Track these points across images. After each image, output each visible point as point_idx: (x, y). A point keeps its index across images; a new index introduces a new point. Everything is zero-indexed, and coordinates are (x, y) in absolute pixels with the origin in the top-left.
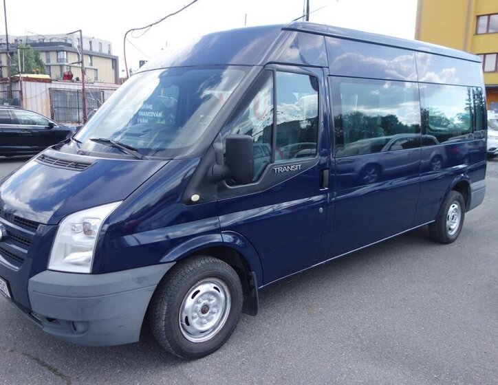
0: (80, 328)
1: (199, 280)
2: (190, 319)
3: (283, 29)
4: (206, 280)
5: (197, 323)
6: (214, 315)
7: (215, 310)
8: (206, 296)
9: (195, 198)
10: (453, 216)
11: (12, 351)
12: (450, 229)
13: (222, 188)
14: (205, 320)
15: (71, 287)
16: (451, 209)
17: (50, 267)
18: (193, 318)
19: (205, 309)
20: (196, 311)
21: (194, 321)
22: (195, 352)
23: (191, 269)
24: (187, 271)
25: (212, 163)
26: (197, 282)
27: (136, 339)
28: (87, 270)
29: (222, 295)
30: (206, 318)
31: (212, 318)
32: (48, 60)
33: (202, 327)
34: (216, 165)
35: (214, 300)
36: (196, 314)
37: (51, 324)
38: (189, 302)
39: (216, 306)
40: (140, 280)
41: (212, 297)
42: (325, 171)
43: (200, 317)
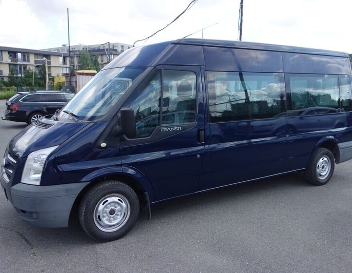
0: (35, 216)
1: (107, 194)
2: (101, 217)
3: (172, 44)
4: (112, 195)
5: (106, 220)
6: (119, 217)
7: (119, 213)
8: (113, 204)
9: (103, 145)
10: (323, 166)
11: (11, 230)
12: (320, 175)
13: (123, 140)
14: (112, 219)
15: (29, 192)
16: (321, 160)
17: (22, 181)
18: (103, 217)
19: (112, 212)
20: (106, 213)
21: (105, 219)
22: (104, 237)
23: (102, 187)
24: (99, 188)
25: (115, 125)
26: (106, 195)
27: (66, 225)
28: (38, 183)
29: (124, 205)
30: (113, 217)
31: (117, 218)
32: (102, 61)
33: (111, 223)
34: (118, 126)
35: (119, 207)
36: (106, 214)
37: (24, 214)
38: (101, 207)
39: (120, 211)
40: (67, 191)
41: (117, 205)
42: (201, 131)
43: (109, 217)
